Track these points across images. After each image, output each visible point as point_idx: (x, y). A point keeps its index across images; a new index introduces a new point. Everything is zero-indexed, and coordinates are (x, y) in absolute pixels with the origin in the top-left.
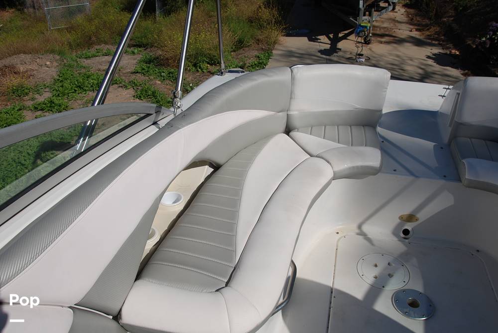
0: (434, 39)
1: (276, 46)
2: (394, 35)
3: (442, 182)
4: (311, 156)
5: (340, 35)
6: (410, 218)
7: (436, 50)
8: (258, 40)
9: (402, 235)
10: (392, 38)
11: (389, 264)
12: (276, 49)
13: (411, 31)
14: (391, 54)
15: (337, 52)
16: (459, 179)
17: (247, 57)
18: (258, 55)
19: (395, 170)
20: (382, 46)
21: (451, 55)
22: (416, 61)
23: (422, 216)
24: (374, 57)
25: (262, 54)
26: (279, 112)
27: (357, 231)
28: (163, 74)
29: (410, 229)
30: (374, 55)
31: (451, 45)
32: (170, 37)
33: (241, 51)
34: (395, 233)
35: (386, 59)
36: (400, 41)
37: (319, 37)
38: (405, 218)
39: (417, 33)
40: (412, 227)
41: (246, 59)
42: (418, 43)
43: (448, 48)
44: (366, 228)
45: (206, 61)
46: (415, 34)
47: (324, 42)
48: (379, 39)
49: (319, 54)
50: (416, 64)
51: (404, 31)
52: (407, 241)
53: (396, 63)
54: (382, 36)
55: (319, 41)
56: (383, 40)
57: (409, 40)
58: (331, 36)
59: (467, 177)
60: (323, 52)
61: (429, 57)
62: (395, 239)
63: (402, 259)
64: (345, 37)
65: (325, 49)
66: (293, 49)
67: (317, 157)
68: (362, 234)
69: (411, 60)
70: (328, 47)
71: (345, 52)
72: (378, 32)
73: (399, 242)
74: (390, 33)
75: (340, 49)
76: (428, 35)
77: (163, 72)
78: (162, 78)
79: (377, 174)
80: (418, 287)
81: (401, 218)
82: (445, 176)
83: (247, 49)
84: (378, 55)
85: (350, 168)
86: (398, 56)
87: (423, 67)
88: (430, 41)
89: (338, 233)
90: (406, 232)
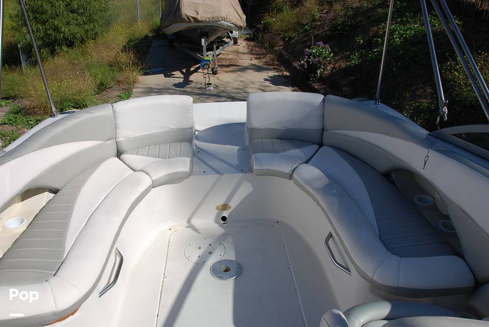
0: (269, 65)
1: (136, 85)
2: (237, 64)
3: (241, 175)
4: (135, 171)
5: (192, 69)
6: (225, 207)
7: (272, 73)
8: (119, 82)
9: (222, 222)
10: (236, 67)
11: (210, 245)
12: (136, 88)
13: (251, 60)
14: (235, 81)
15: (189, 84)
16: (251, 170)
17: (110, 97)
18: (120, 94)
19: (204, 172)
20: (228, 74)
21: (283, 76)
22: (256, 84)
23: (233, 204)
24: (222, 85)
25: (123, 93)
26: (107, 141)
27: (187, 225)
28: (30, 122)
29: (226, 216)
30: (222, 83)
31: (283, 68)
32: (34, 87)
33: (104, 93)
34: (216, 222)
35: (231, 85)
36: (244, 69)
37: (173, 73)
38: (220, 208)
39: (256, 61)
40: (228, 214)
41: (109, 99)
42: (258, 69)
43: (281, 71)
44: (194, 222)
45: (72, 106)
46: (255, 62)
47: (178, 76)
48: (225, 69)
49: (174, 88)
50: (257, 87)
51: (247, 60)
52: (225, 225)
53: (241, 87)
54: (228, 66)
55: (174, 76)
56: (228, 69)
57: (251, 67)
58: (184, 71)
59: (255, 167)
60: (176, 85)
61: (266, 80)
62: (217, 225)
63: (220, 240)
64: (196, 71)
65: (179, 83)
66: (152, 86)
67: (140, 171)
68: (191, 226)
69: (252, 84)
70: (181, 80)
71: (197, 83)
72: (224, 63)
73: (220, 227)
74: (235, 63)
75: (192, 81)
76: (265, 62)
77: (31, 121)
78: (30, 126)
79: (189, 177)
80: (231, 256)
81: (217, 208)
82: (242, 170)
83: (110, 90)
84: (225, 82)
85: (165, 176)
86: (242, 82)
87: (262, 88)
88: (267, 67)
89: (170, 229)
90: (224, 219)
